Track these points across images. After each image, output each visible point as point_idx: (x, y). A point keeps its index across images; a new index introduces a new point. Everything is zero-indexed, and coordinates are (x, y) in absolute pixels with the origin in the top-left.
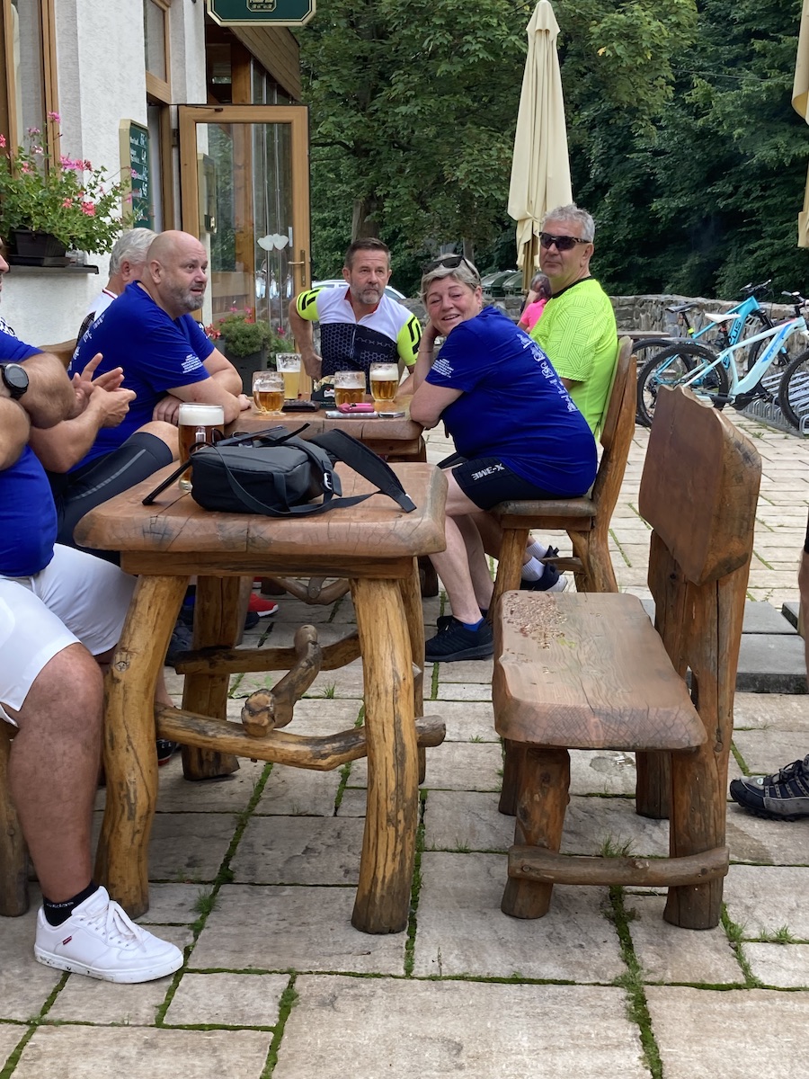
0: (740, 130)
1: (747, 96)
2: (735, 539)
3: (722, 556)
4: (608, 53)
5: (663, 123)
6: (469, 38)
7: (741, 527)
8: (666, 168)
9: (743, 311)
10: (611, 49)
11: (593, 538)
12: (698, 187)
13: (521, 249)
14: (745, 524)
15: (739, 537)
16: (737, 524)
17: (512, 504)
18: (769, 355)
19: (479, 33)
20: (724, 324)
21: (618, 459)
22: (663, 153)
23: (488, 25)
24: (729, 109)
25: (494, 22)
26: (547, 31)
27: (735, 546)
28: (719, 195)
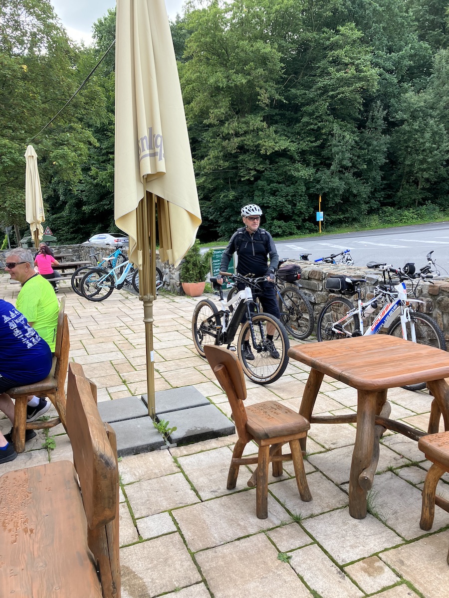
0: (109, 184)
1: (109, 173)
2: (107, 509)
3: (102, 518)
4: (57, 164)
5: (83, 182)
6: (4, 157)
7: (109, 502)
8: (86, 196)
9: (116, 255)
10: (58, 162)
11: (57, 394)
12: (97, 202)
13: (33, 234)
14: (111, 500)
15: (109, 508)
16: (107, 501)
17: (16, 389)
18: (127, 270)
19: (8, 155)
20: (109, 261)
21: (64, 359)
22: (84, 191)
23: (11, 152)
24: (104, 177)
25: (13, 151)
26: (33, 156)
27: (108, 513)
28: (105, 205)
